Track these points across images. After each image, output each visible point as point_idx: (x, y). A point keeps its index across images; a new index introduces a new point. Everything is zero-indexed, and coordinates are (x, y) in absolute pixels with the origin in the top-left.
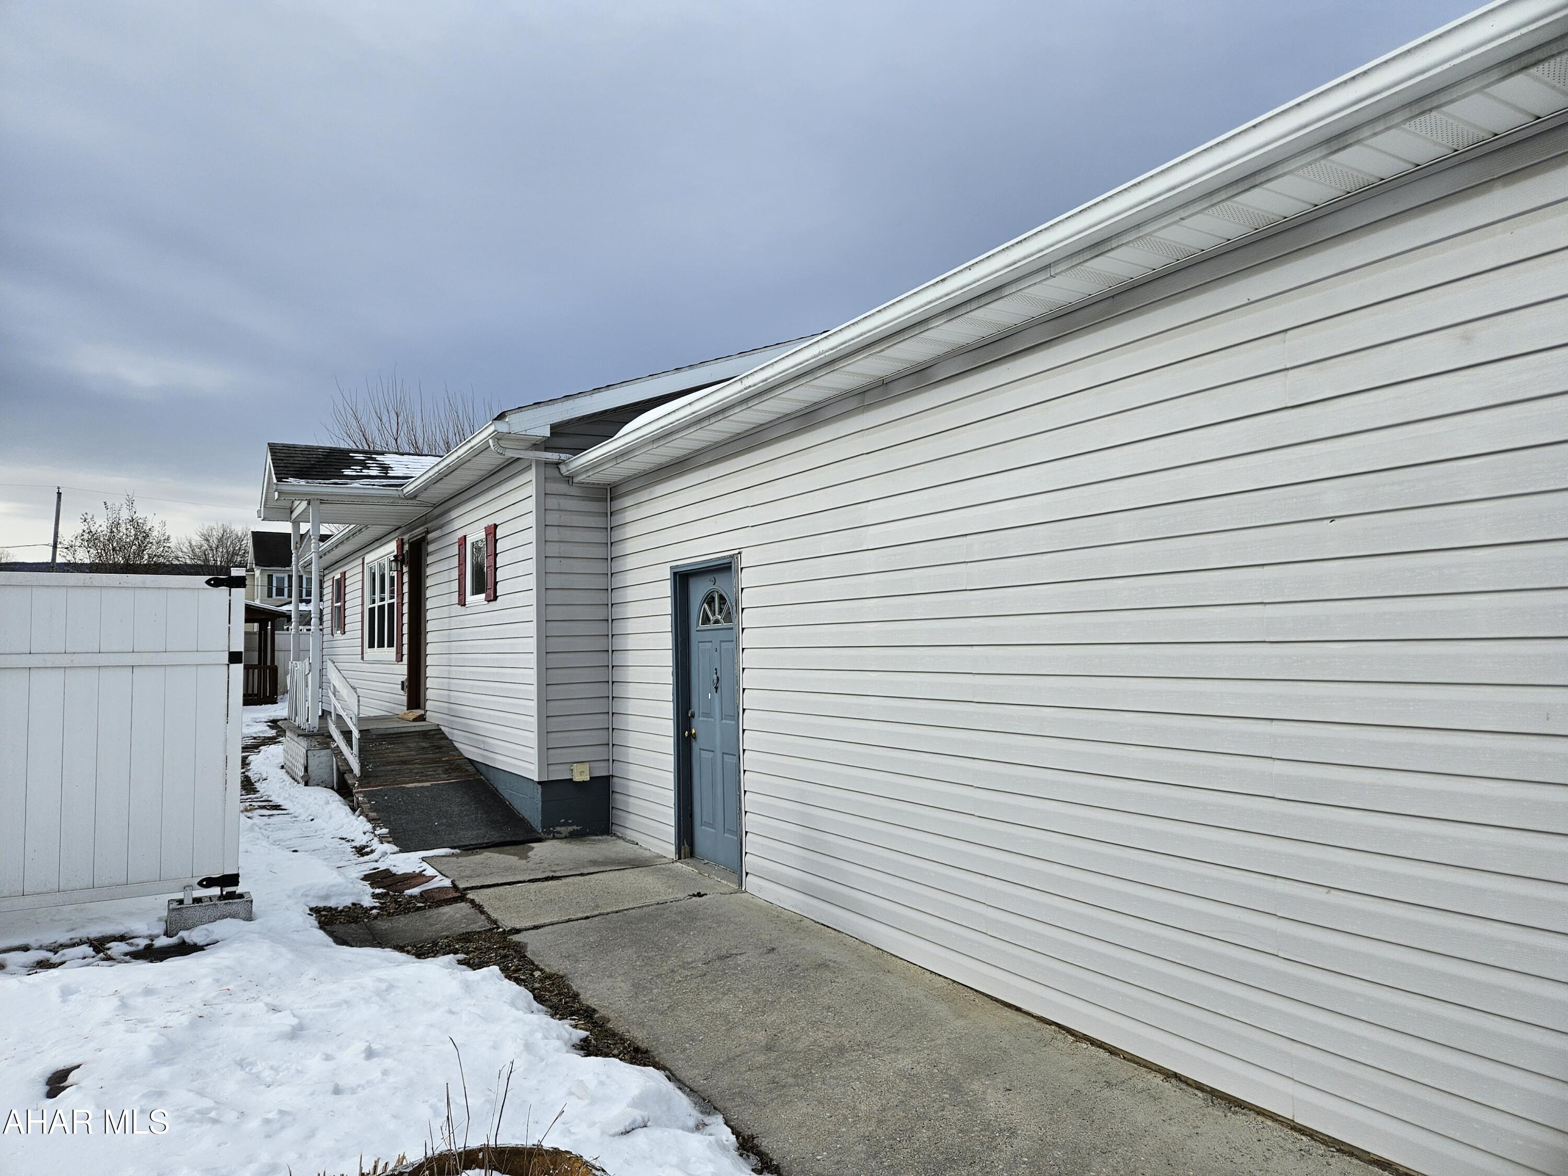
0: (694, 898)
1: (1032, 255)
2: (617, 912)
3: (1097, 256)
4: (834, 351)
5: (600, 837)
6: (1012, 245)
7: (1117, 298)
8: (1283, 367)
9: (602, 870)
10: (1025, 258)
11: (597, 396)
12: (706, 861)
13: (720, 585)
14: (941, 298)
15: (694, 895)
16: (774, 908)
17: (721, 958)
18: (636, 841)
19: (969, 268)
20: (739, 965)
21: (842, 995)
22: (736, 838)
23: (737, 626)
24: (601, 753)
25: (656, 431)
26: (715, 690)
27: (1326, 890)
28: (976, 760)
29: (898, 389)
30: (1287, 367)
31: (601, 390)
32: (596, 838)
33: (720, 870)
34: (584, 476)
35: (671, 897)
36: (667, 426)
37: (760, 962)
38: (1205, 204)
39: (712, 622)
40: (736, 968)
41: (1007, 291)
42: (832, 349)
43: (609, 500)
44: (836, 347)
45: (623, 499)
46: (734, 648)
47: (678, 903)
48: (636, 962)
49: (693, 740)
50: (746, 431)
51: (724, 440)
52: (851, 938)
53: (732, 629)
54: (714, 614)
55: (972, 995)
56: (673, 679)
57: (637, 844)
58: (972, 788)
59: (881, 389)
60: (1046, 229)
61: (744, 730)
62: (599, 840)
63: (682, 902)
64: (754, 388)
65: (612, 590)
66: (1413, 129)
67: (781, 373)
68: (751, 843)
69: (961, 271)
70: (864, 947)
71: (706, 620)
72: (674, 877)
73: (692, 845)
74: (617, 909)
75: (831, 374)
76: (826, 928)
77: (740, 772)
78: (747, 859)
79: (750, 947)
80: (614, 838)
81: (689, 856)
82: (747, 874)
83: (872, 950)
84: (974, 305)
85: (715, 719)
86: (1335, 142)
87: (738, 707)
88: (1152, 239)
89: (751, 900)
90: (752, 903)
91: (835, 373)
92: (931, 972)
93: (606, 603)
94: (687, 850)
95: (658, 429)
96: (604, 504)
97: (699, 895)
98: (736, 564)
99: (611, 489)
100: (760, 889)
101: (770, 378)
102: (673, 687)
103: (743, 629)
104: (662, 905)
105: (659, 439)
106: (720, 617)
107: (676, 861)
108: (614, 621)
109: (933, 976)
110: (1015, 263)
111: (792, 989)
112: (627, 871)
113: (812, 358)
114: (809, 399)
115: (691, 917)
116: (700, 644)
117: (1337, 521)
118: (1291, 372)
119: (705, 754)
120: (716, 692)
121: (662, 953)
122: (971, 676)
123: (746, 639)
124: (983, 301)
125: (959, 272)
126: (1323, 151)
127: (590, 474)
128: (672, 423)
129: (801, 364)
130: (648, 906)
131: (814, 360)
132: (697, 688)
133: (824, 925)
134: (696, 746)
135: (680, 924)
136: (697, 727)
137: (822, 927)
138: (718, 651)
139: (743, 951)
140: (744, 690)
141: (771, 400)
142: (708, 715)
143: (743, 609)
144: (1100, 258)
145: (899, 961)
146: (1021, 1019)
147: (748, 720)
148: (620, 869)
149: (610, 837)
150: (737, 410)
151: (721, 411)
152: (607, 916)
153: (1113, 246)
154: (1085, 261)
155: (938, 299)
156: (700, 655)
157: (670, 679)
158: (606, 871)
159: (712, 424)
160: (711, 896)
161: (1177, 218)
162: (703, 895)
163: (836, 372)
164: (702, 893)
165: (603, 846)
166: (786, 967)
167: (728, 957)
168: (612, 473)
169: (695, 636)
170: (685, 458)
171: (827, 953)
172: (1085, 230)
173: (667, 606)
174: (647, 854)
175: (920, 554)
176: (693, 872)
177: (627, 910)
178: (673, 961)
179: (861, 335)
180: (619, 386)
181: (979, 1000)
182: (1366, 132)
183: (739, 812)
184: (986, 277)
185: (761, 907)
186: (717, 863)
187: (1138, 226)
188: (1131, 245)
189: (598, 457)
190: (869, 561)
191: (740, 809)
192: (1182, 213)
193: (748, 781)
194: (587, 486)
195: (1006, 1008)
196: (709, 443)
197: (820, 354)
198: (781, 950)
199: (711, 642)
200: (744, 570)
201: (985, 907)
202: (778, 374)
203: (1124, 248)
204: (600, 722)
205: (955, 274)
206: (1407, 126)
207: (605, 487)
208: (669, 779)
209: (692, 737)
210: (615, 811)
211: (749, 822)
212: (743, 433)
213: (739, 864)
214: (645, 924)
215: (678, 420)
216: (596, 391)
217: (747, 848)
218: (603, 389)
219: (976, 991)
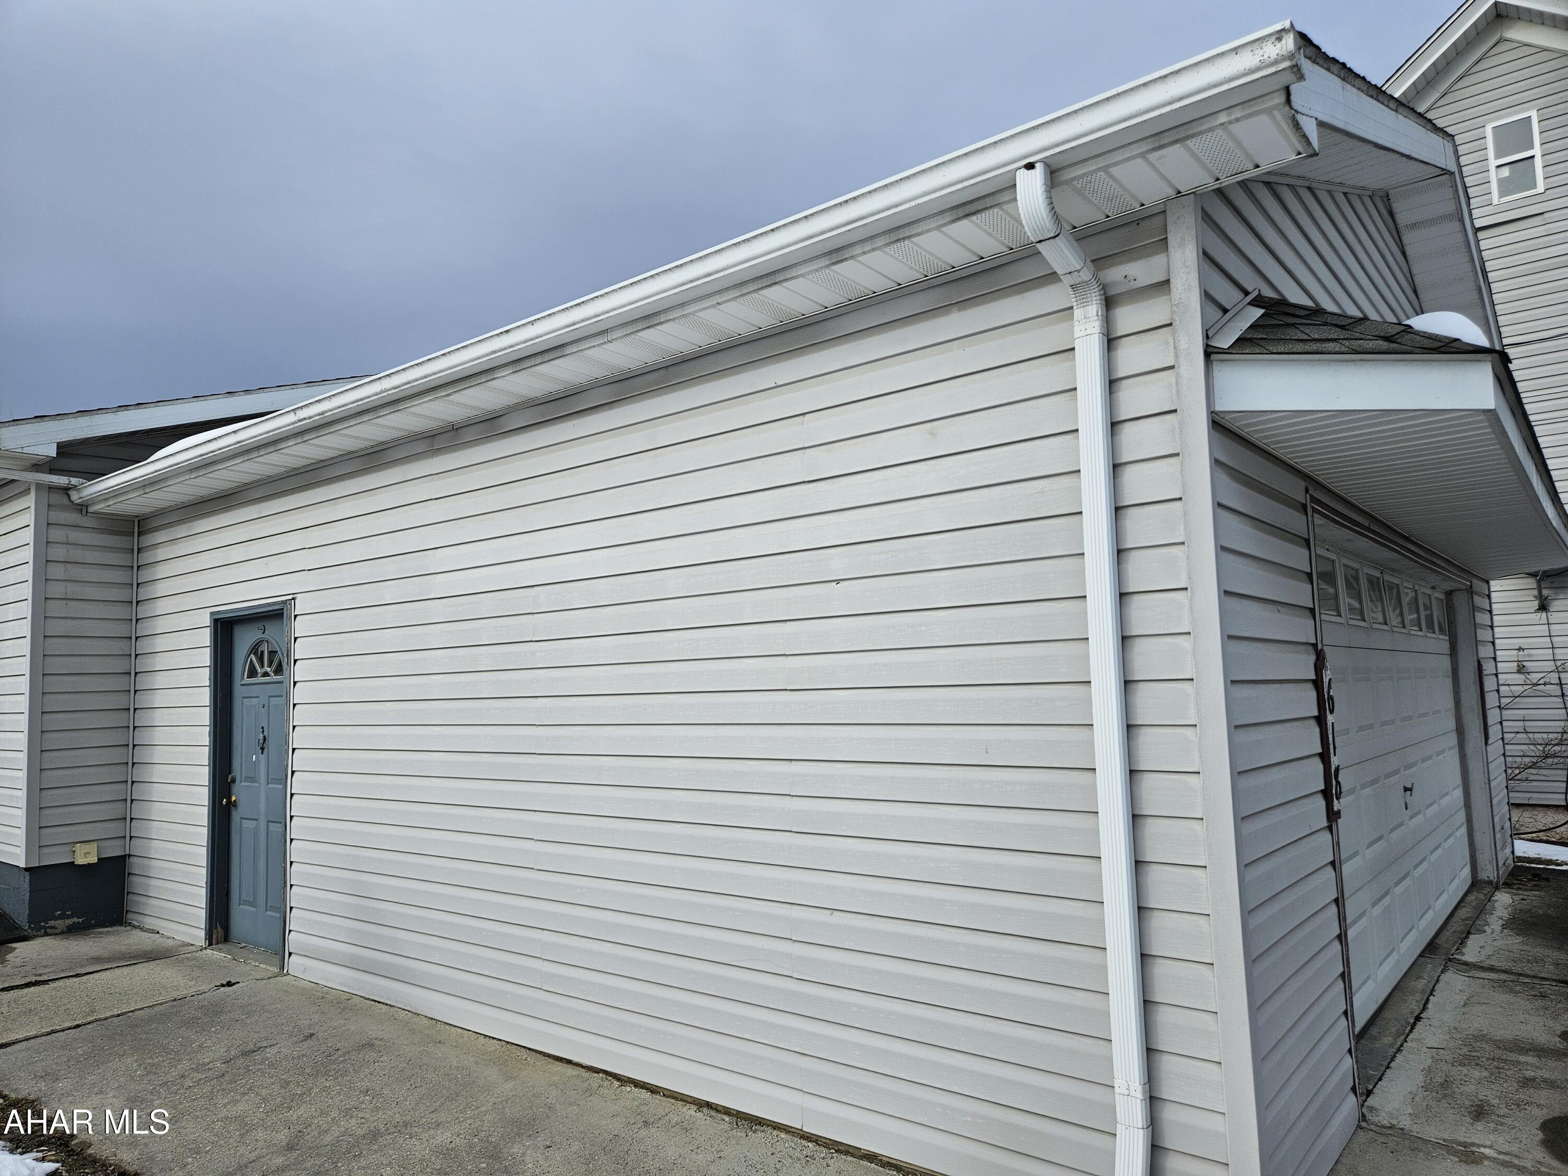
0: (222, 989)
1: (590, 318)
2: (119, 1015)
3: (648, 328)
4: (397, 390)
5: (109, 929)
6: (572, 307)
7: (670, 369)
8: (801, 446)
9: (106, 967)
10: (583, 321)
11: (123, 414)
12: (243, 945)
13: (271, 632)
14: (505, 349)
15: (223, 985)
16: (319, 989)
17: (245, 1054)
18: (157, 929)
19: (532, 323)
20: (267, 1059)
21: (384, 1075)
22: (278, 915)
23: (288, 680)
24: (114, 829)
25: (193, 459)
26: (260, 751)
27: (830, 912)
28: (537, 813)
29: (469, 435)
30: (805, 446)
31: (129, 408)
32: (105, 930)
33: (259, 954)
34: (102, 505)
35: (192, 991)
36: (207, 454)
37: (293, 1051)
38: (737, 293)
39: (259, 675)
40: (263, 1063)
41: (569, 350)
42: (395, 388)
43: (136, 535)
44: (400, 387)
45: (154, 534)
46: (286, 704)
47: (200, 997)
48: (136, 1071)
49: (233, 808)
50: (304, 466)
51: (276, 475)
52: (403, 1012)
53: (282, 682)
54: (262, 666)
55: (524, 1054)
56: (210, 741)
57: (158, 933)
58: (533, 841)
59: (450, 434)
60: (601, 296)
61: (292, 795)
62: (109, 932)
63: (207, 994)
64: (308, 421)
65: (137, 638)
66: (892, 253)
67: (339, 407)
68: (295, 921)
69: (524, 325)
70: (417, 1019)
71: (253, 673)
72: (201, 967)
73: (226, 927)
74: (120, 1012)
75: (396, 414)
76: (377, 1003)
77: (286, 842)
78: (292, 938)
79: (283, 1036)
80: (129, 928)
81: (223, 940)
82: (290, 954)
83: (425, 1021)
84: (538, 360)
85: (260, 784)
86: (835, 254)
87: (286, 769)
88: (696, 318)
89: (294, 983)
90: (293, 986)
91: (399, 414)
92: (486, 1036)
93: (129, 653)
94: (220, 935)
95: (196, 458)
96: (130, 538)
97: (229, 984)
98: (289, 611)
99: (139, 521)
100: (305, 969)
101: (327, 412)
102: (210, 750)
103: (295, 683)
104: (180, 1001)
105: (198, 468)
106: (269, 669)
107: (206, 948)
108: (138, 675)
109: (487, 1039)
110: (574, 324)
111: (327, 1077)
112: (139, 966)
113: (374, 395)
114: (375, 438)
115: (214, 1011)
116: (245, 700)
117: (842, 584)
118: (808, 450)
119: (247, 824)
120: (262, 753)
121: (171, 1057)
122: (534, 727)
123: (299, 694)
124: (546, 357)
125: (522, 325)
126: (824, 262)
127: (110, 503)
128: (212, 452)
129: (361, 400)
130: (161, 1004)
131: (376, 397)
132: (240, 749)
133: (375, 1001)
134: (236, 816)
135: (199, 1021)
136: (240, 792)
137: (373, 1003)
138: (266, 707)
139: (275, 1042)
140: (294, 750)
141: (329, 435)
142: (252, 779)
143: (295, 661)
144: (651, 330)
145: (453, 1029)
146: (570, 1071)
147: (297, 784)
148: (131, 965)
149: (123, 928)
150: (290, 443)
151: (273, 443)
152: (105, 1022)
153: (662, 321)
154: (637, 331)
155: (502, 350)
156: (245, 713)
157: (206, 740)
158: (111, 968)
159: (262, 456)
160: (244, 984)
161: (715, 302)
162: (234, 984)
163: (402, 412)
164: (233, 982)
165: (112, 939)
166: (324, 1053)
167: (255, 1051)
168: (137, 504)
169: (239, 691)
170: (232, 492)
171: (374, 1031)
172: (636, 302)
173: (205, 657)
174: (170, 943)
175: (487, 605)
176: (225, 959)
177: (133, 1011)
178: (184, 1065)
179: (426, 377)
180: (153, 405)
181: (532, 1058)
182: (857, 250)
183: (284, 885)
184: (548, 334)
185: (304, 989)
186: (256, 945)
187: (682, 305)
188: (677, 321)
189: (120, 484)
190: (436, 611)
191: (285, 883)
192: (719, 299)
193: (295, 851)
194: (105, 516)
195: (557, 1063)
196: (259, 477)
197: (382, 392)
198: (321, 1035)
199: (258, 697)
200: (298, 618)
201: (541, 961)
202: (336, 408)
203: (671, 323)
204: (116, 792)
205: (518, 327)
206: (888, 250)
207: (132, 519)
208: (200, 854)
209: (232, 805)
210: (130, 896)
211: (295, 896)
212: (300, 468)
213: (281, 944)
214: (154, 1026)
215: (220, 449)
216: (123, 408)
217: (292, 924)
218: (132, 408)
219: (530, 1049)
